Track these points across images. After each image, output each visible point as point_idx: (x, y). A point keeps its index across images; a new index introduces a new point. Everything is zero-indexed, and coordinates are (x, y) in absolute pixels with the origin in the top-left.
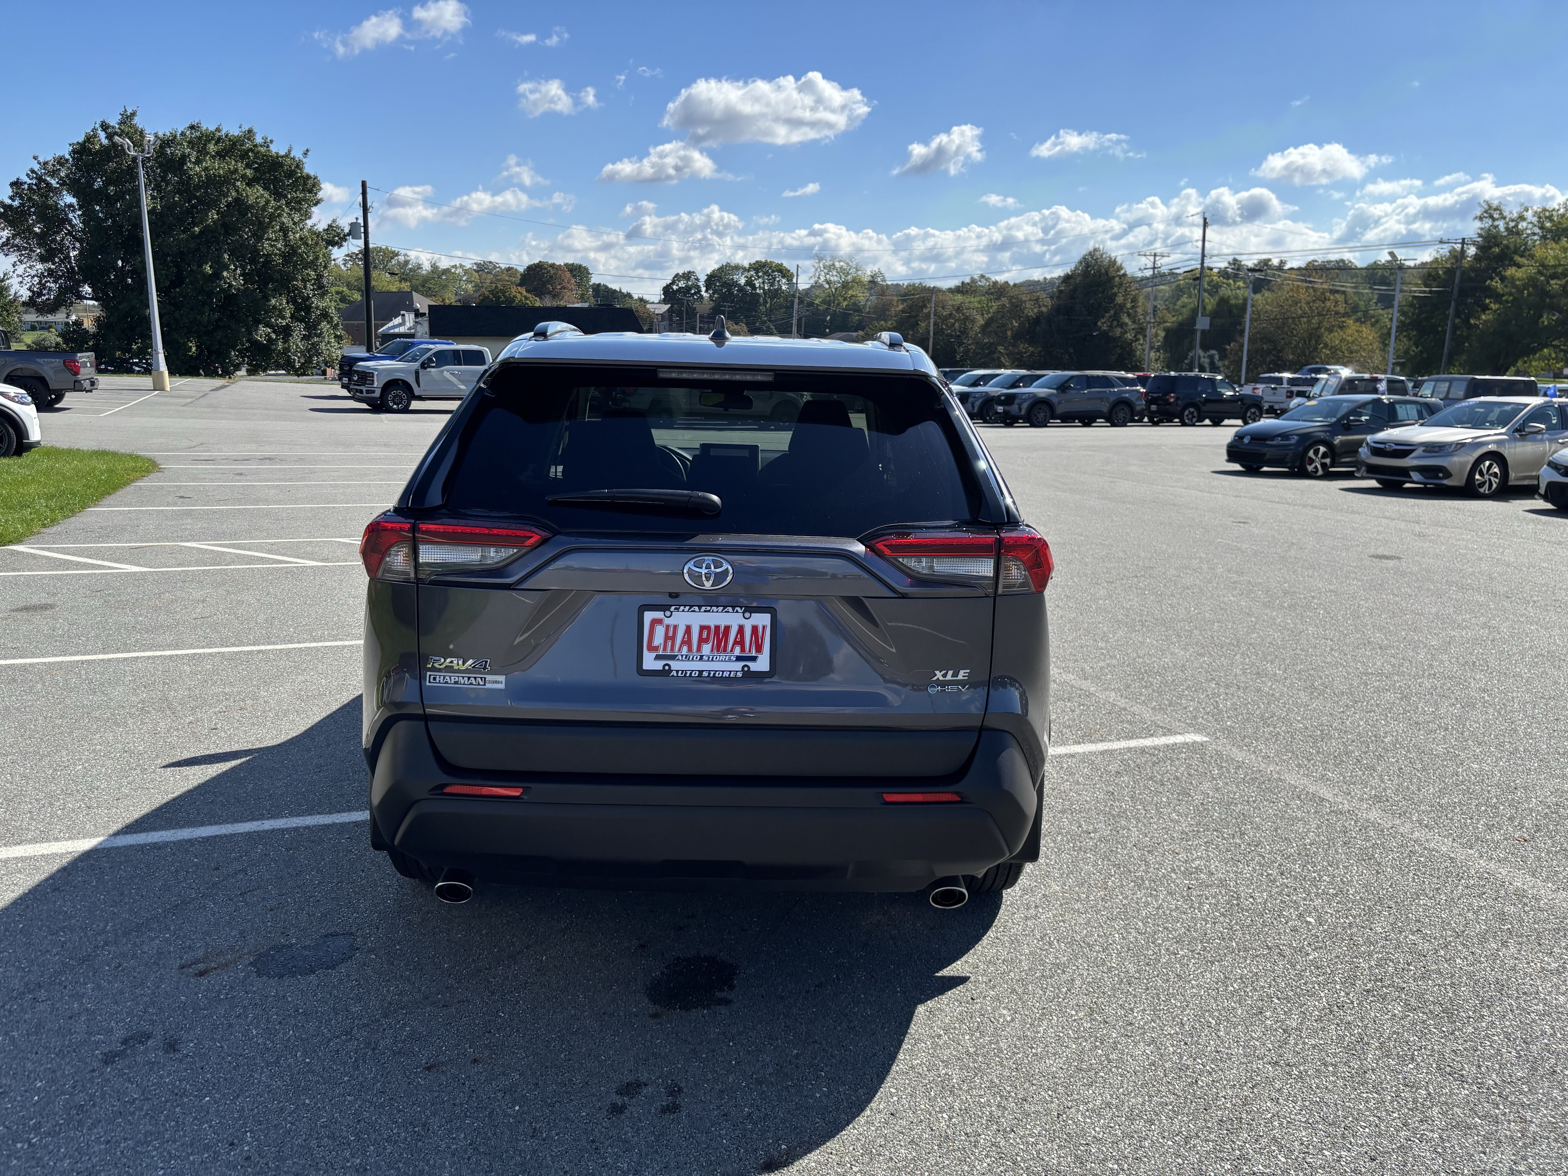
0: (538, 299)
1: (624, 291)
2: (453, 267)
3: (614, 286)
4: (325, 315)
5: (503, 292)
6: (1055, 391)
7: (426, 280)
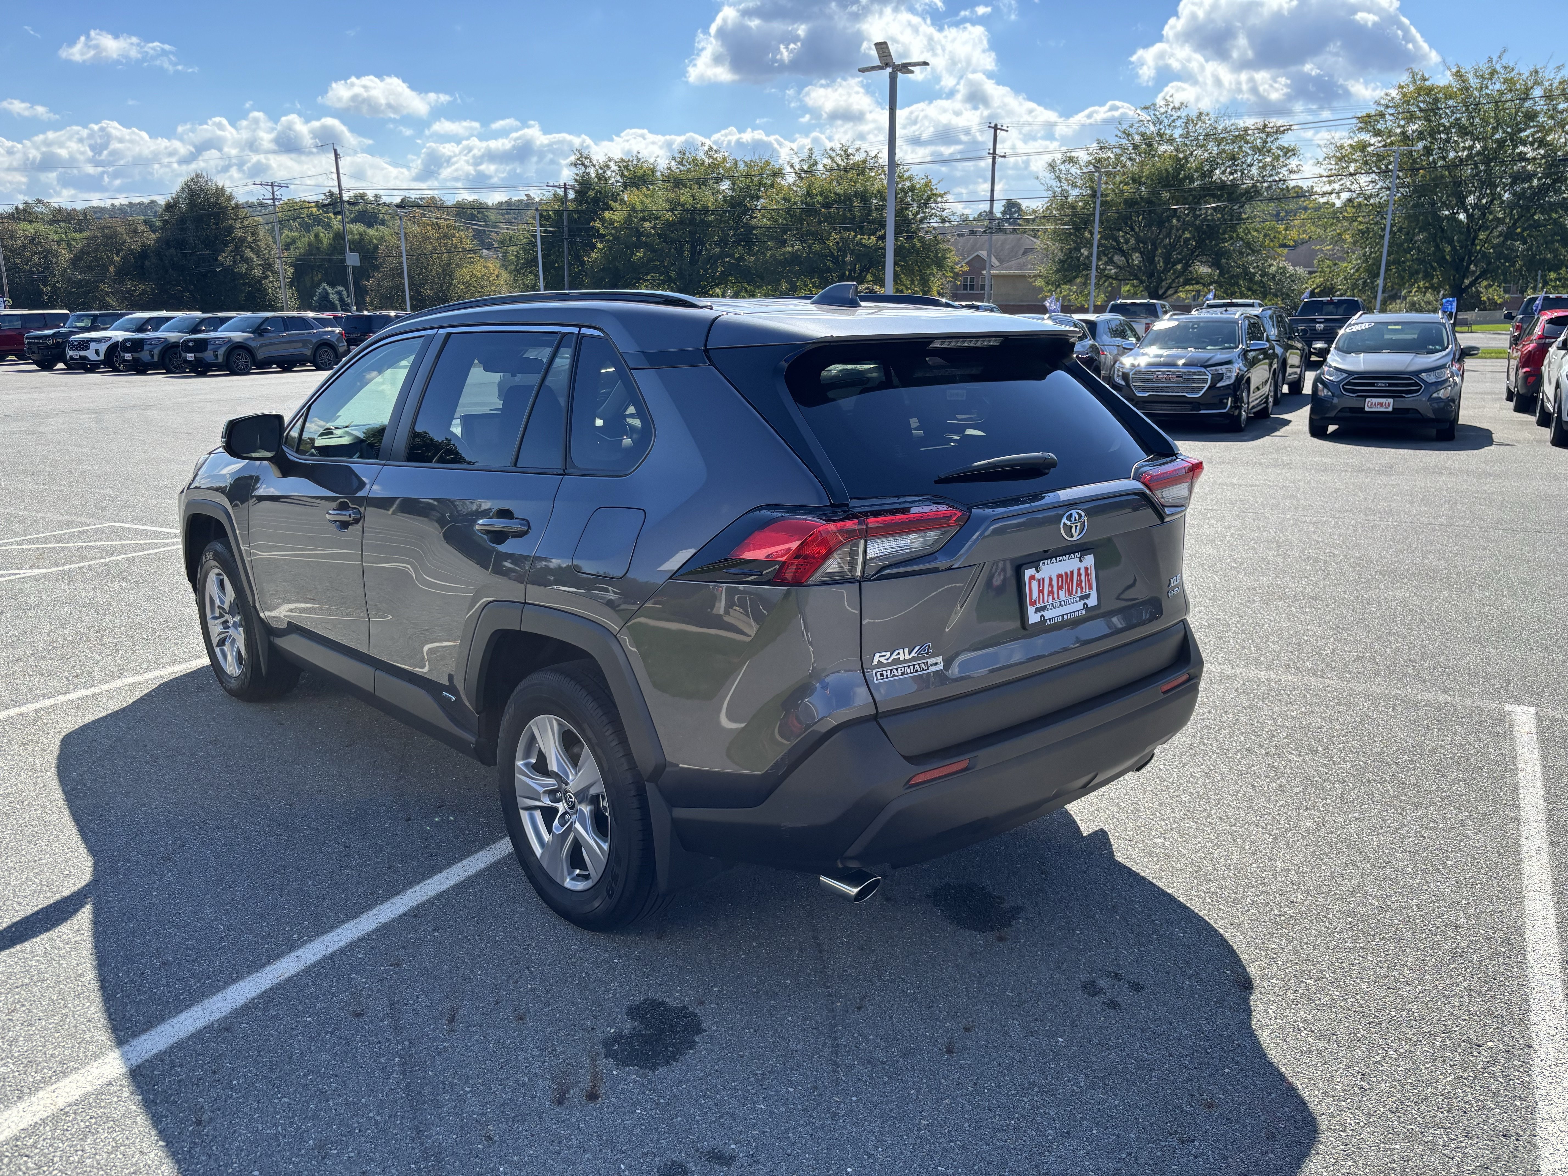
6: (251, 335)
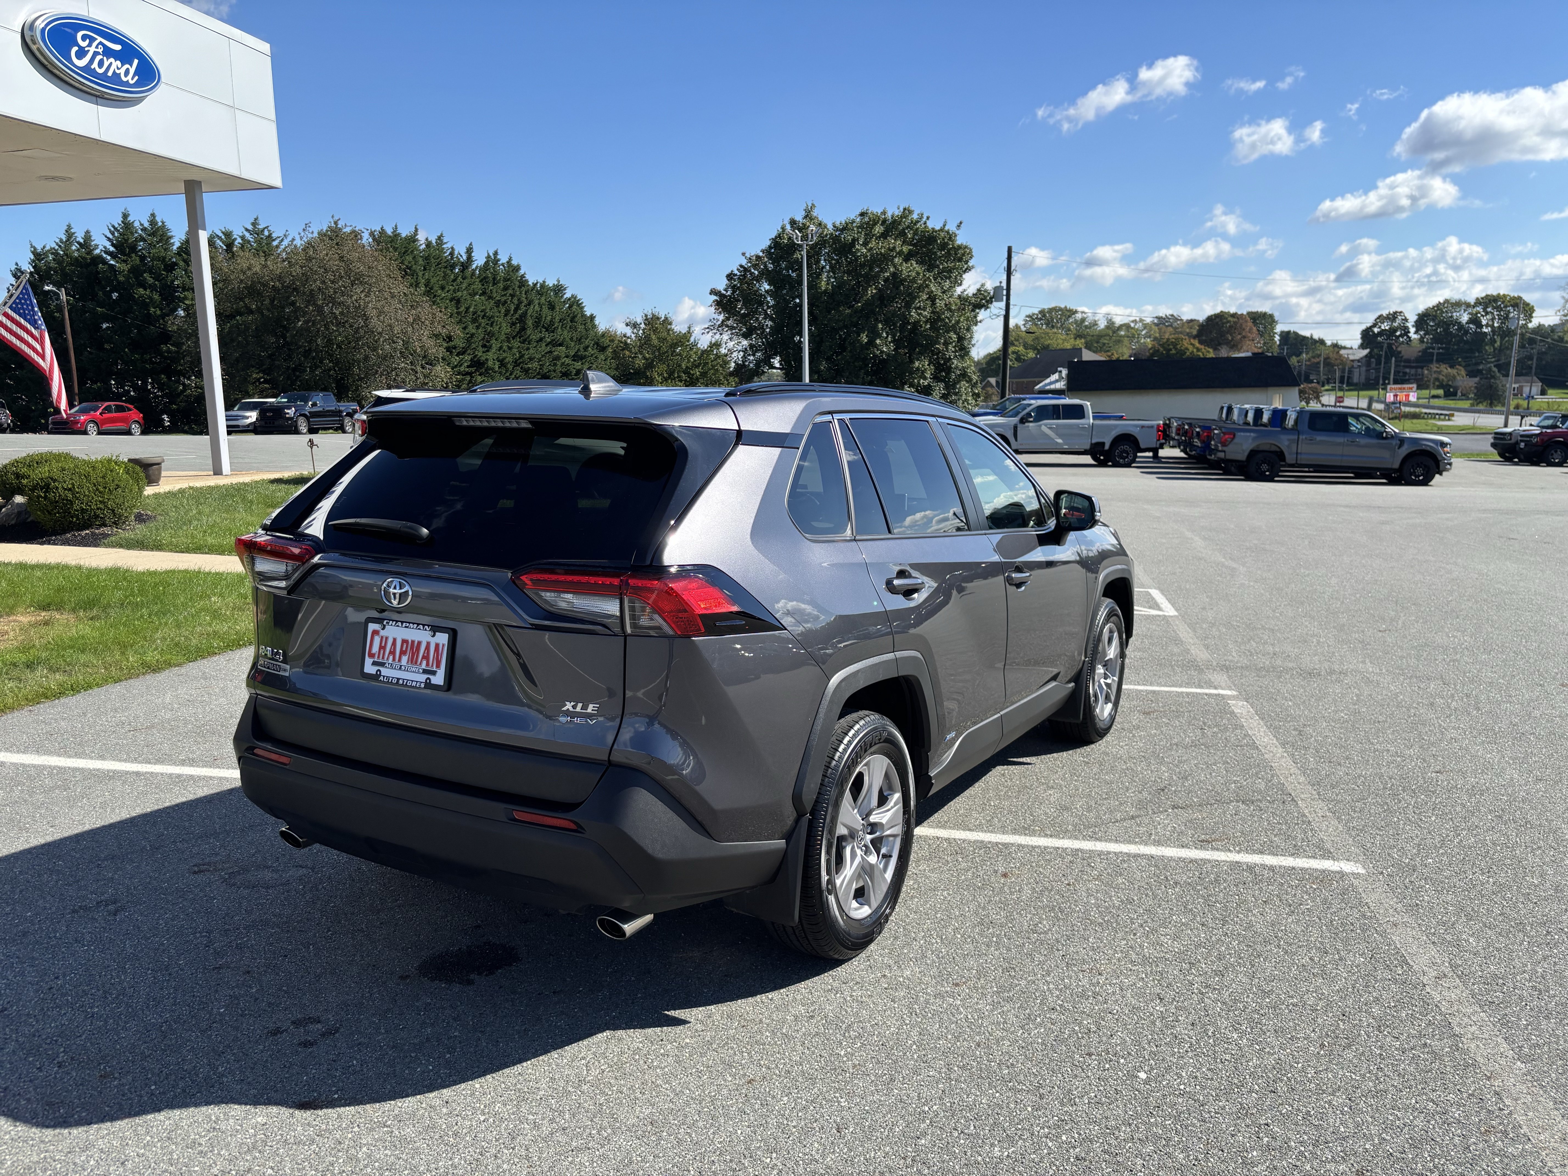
0: (1211, 350)
1: (1316, 337)
2: (1133, 321)
3: (1306, 333)
4: (964, 375)
5: (1175, 345)
7: (1101, 335)
